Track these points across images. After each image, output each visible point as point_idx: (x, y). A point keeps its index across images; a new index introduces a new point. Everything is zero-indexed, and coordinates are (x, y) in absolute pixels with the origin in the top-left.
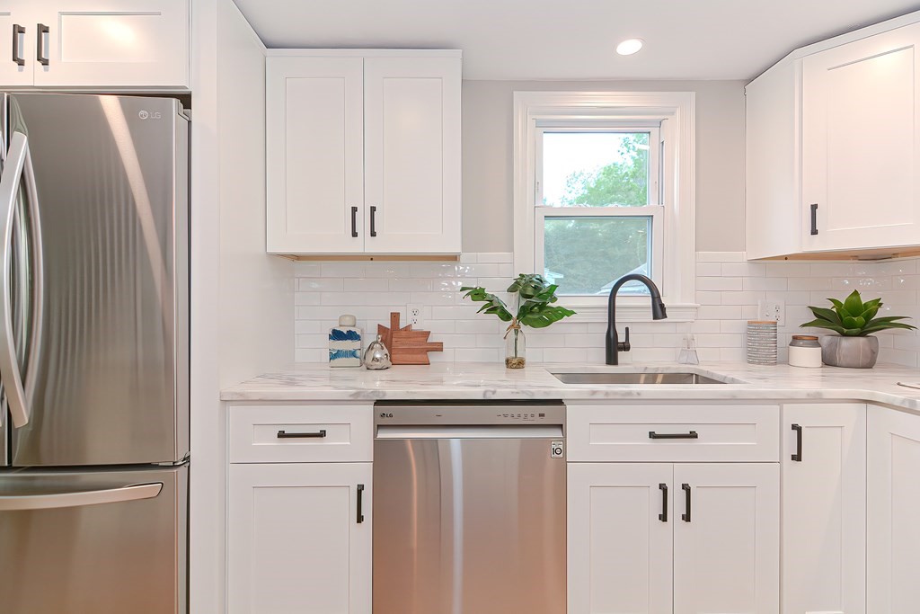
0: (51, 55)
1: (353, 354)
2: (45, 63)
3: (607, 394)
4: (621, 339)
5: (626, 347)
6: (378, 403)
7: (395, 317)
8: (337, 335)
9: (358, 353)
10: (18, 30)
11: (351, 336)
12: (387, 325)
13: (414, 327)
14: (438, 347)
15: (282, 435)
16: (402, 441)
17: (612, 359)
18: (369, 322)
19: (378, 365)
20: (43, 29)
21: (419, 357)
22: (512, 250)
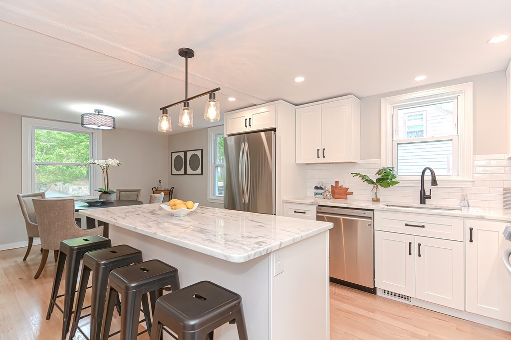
0: (251, 124)
1: (322, 194)
2: (250, 126)
3: (388, 209)
4: (427, 193)
5: (429, 197)
6: (319, 206)
7: (337, 183)
8: (317, 188)
9: (323, 194)
10: (246, 120)
11: (321, 188)
12: (334, 185)
13: (344, 186)
14: (351, 194)
15: (295, 212)
16: (323, 217)
17: (422, 201)
18: (328, 184)
19: (328, 197)
20: (250, 119)
21: (344, 197)
22: (380, 158)
